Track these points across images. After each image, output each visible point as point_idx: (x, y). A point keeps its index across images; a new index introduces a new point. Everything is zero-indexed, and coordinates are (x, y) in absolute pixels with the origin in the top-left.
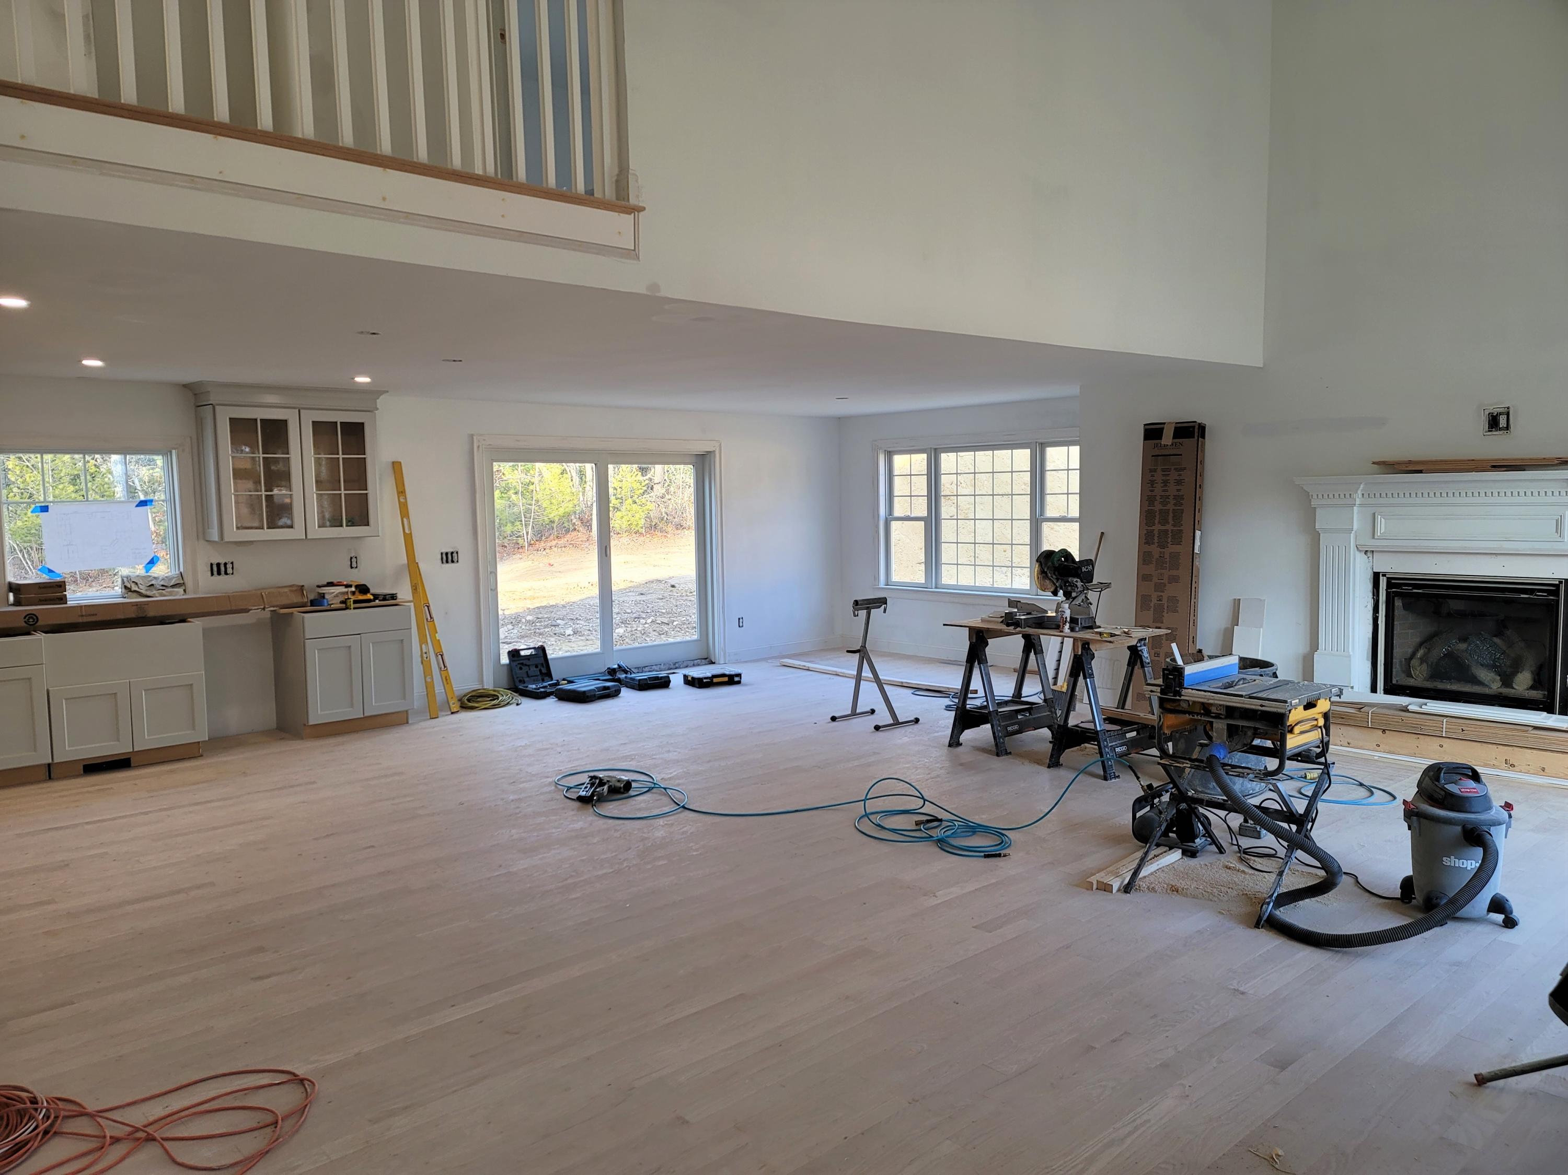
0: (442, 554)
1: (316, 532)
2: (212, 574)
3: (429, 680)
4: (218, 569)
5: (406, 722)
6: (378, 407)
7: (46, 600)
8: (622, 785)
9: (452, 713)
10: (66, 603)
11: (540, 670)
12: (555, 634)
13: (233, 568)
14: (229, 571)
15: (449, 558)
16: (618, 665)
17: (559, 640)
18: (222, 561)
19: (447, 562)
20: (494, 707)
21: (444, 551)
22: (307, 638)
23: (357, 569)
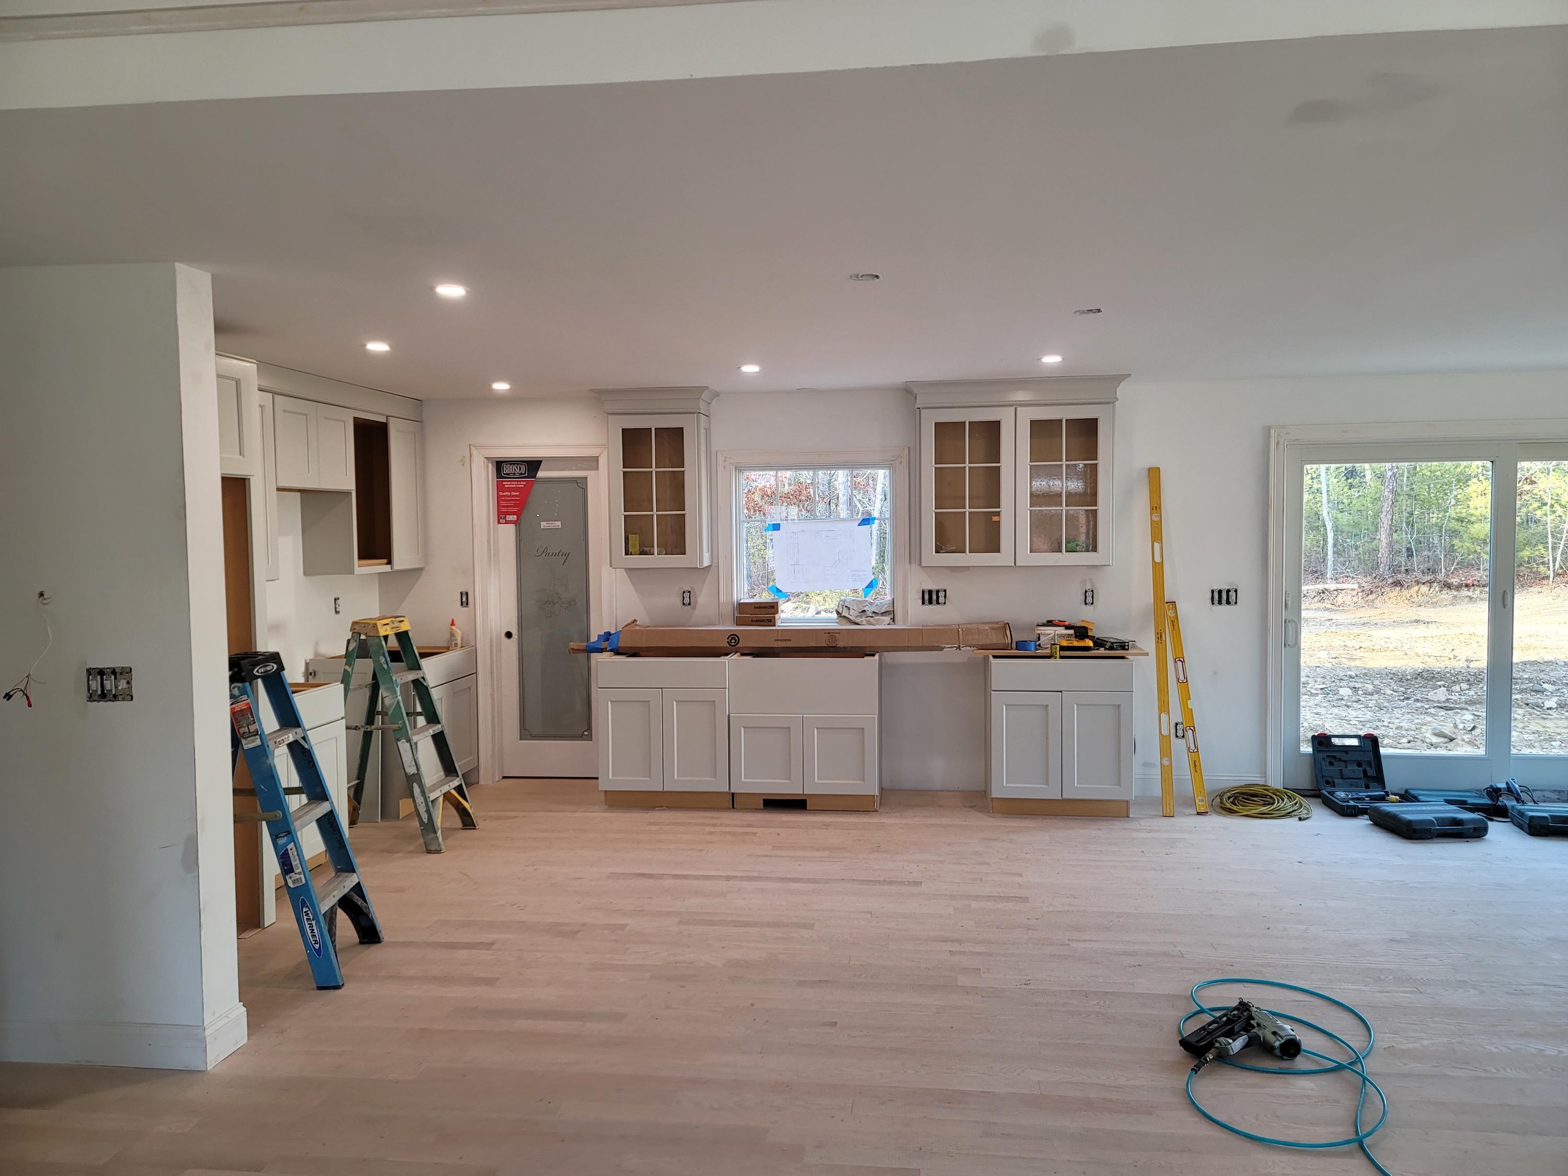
0: (1213, 591)
1: (1027, 558)
2: (923, 603)
3: (1166, 762)
4: (930, 597)
5: (1126, 815)
6: (1118, 397)
7: (757, 621)
8: (1277, 1044)
9: (1198, 814)
10: (774, 625)
11: (1365, 772)
12: (1527, 704)
13: (945, 597)
14: (941, 600)
15: (1222, 597)
16: (1507, 783)
17: (1531, 714)
18: (934, 587)
19: (1220, 602)
20: (1262, 816)
21: (1216, 587)
22: (993, 689)
23: (1092, 606)
